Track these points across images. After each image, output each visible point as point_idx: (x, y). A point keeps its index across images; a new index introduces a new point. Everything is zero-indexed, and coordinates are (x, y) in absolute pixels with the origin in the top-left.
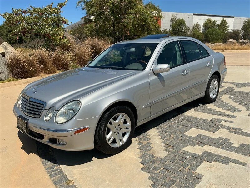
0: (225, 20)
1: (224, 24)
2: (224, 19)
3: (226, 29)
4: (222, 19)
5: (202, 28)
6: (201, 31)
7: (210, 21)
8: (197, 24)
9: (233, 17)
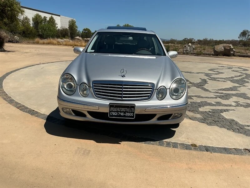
0: (53, 18)
1: (52, 21)
2: (52, 16)
3: (55, 26)
4: (50, 16)
5: (31, 22)
6: (31, 26)
7: (39, 17)
8: (26, 17)
9: (59, 16)
